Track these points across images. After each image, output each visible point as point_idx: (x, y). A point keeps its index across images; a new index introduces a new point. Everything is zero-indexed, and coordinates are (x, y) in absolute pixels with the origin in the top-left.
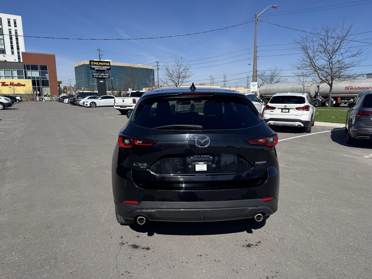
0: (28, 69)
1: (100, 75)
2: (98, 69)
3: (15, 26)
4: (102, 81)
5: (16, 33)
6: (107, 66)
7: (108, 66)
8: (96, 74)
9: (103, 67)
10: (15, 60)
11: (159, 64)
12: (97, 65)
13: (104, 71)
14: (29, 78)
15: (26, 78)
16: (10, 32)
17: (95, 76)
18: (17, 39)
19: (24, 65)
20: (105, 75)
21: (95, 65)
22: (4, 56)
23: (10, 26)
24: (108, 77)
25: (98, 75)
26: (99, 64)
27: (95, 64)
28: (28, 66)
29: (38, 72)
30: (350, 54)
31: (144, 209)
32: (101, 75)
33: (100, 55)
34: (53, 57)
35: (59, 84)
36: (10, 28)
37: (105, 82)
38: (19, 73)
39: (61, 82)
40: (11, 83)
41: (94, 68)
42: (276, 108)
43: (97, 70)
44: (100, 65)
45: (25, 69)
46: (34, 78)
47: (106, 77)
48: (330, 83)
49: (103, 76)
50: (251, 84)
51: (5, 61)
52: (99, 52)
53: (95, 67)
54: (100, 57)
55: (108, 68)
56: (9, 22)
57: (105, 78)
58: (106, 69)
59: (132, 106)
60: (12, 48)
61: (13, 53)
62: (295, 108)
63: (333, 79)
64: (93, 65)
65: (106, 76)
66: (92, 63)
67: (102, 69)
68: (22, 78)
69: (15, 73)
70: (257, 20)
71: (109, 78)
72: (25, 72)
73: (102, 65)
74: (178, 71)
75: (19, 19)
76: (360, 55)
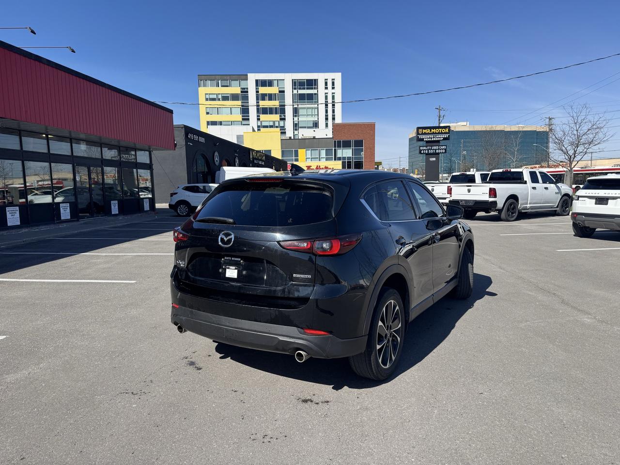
0: (339, 146)
1: (431, 149)
2: (429, 139)
3: (333, 88)
4: (434, 159)
5: (333, 97)
6: (445, 133)
7: (447, 133)
8: (425, 148)
9: (437, 136)
10: (327, 135)
11: (553, 121)
12: (429, 134)
13: (438, 141)
14: (339, 159)
15: (335, 160)
16: (326, 97)
17: (422, 152)
18: (333, 105)
19: (335, 142)
20: (438, 149)
21: (425, 134)
22: (314, 131)
23: (326, 88)
24: (444, 151)
25: (428, 150)
26: (431, 131)
27: (425, 132)
28: (339, 142)
29: (351, 150)
32: (433, 149)
33: (440, 117)
34: (371, 127)
35: (378, 166)
36: (326, 91)
37: (438, 159)
38: (328, 152)
39: (380, 163)
40: (317, 166)
41: (423, 139)
43: (427, 142)
44: (433, 133)
45: (335, 147)
46: (344, 158)
47: (442, 151)
49: (436, 150)
51: (314, 138)
52: (439, 112)
53: (424, 137)
54: (439, 120)
55: (445, 136)
56: (326, 84)
57: (438, 154)
58: (442, 139)
59: (445, 198)
60: (327, 119)
61: (327, 125)
64: (422, 134)
65: (441, 149)
66: (420, 130)
67: (435, 139)
68: (330, 159)
69: (323, 153)
71: (446, 152)
72: (335, 150)
73: (436, 133)
74: (575, 132)
75: (338, 77)
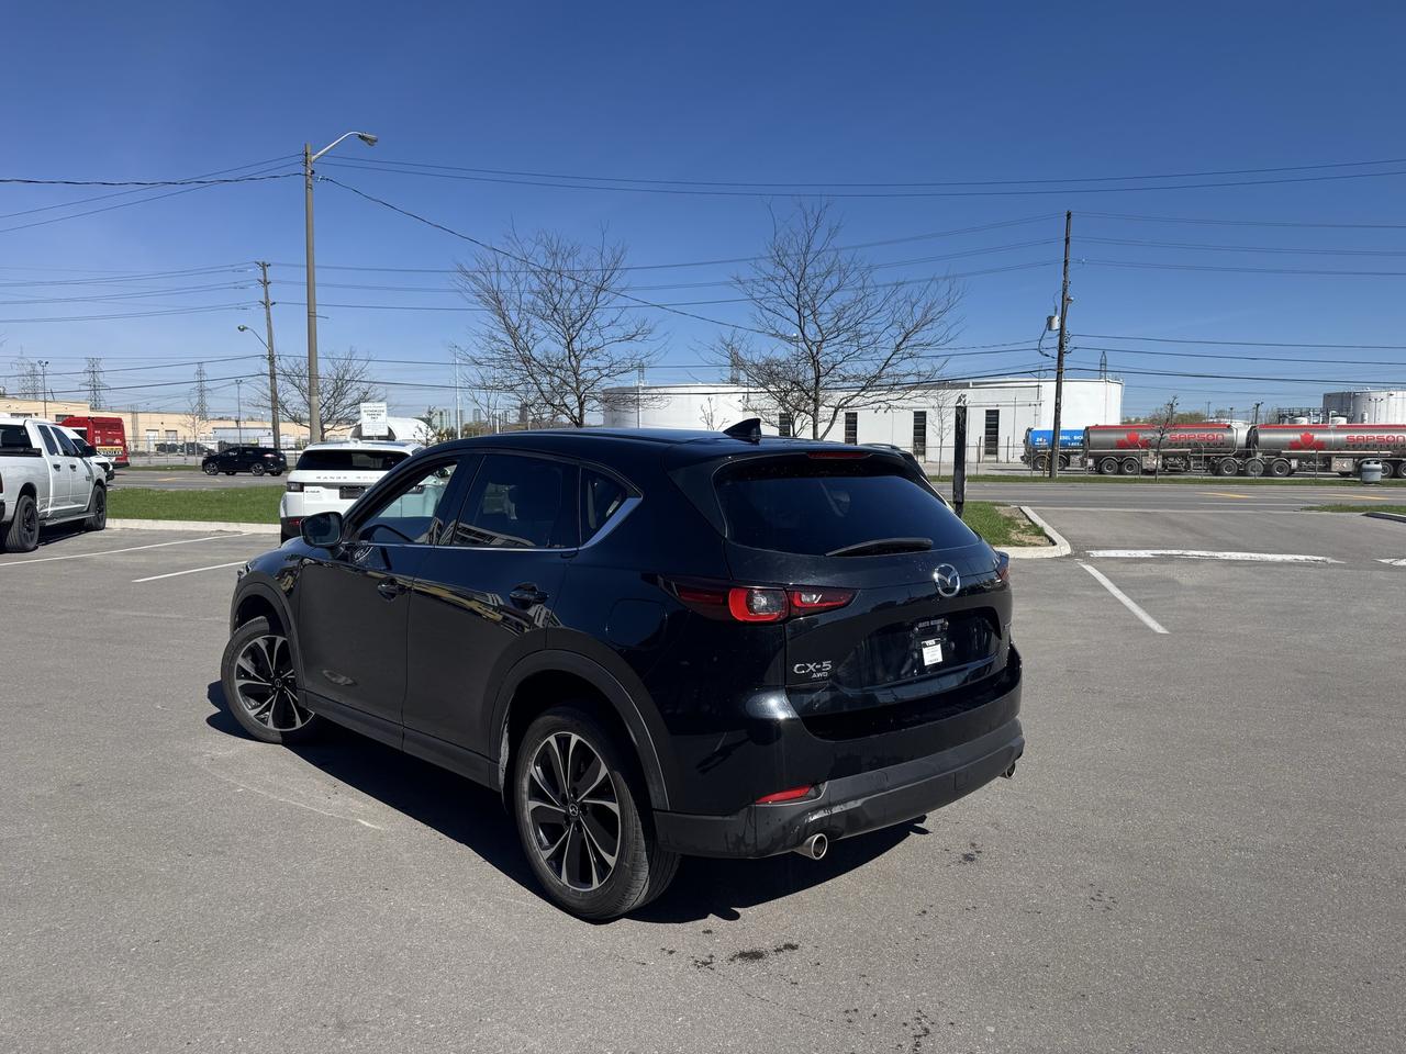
30: (620, 333)
31: (835, 804)
48: (577, 415)
50: (362, 410)
63: (583, 403)
70: (313, 172)
76: (649, 336)
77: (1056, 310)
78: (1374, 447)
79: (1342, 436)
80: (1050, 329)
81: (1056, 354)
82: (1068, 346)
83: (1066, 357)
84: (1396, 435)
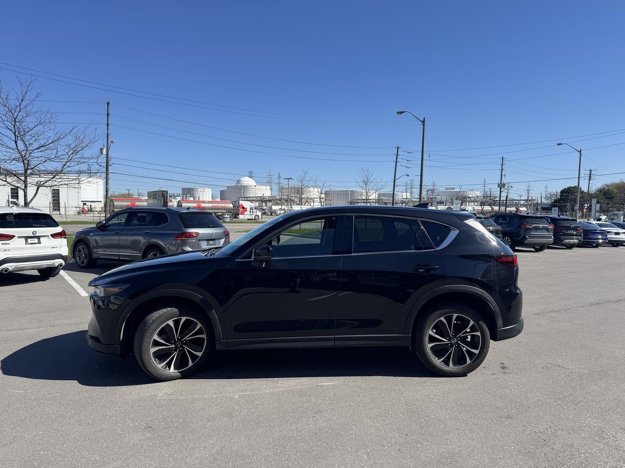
42: (14, 236)
62: (49, 235)
77: (104, 145)
78: (221, 209)
79: (210, 205)
80: (102, 154)
81: (105, 165)
82: (110, 163)
83: (110, 168)
84: (227, 205)
